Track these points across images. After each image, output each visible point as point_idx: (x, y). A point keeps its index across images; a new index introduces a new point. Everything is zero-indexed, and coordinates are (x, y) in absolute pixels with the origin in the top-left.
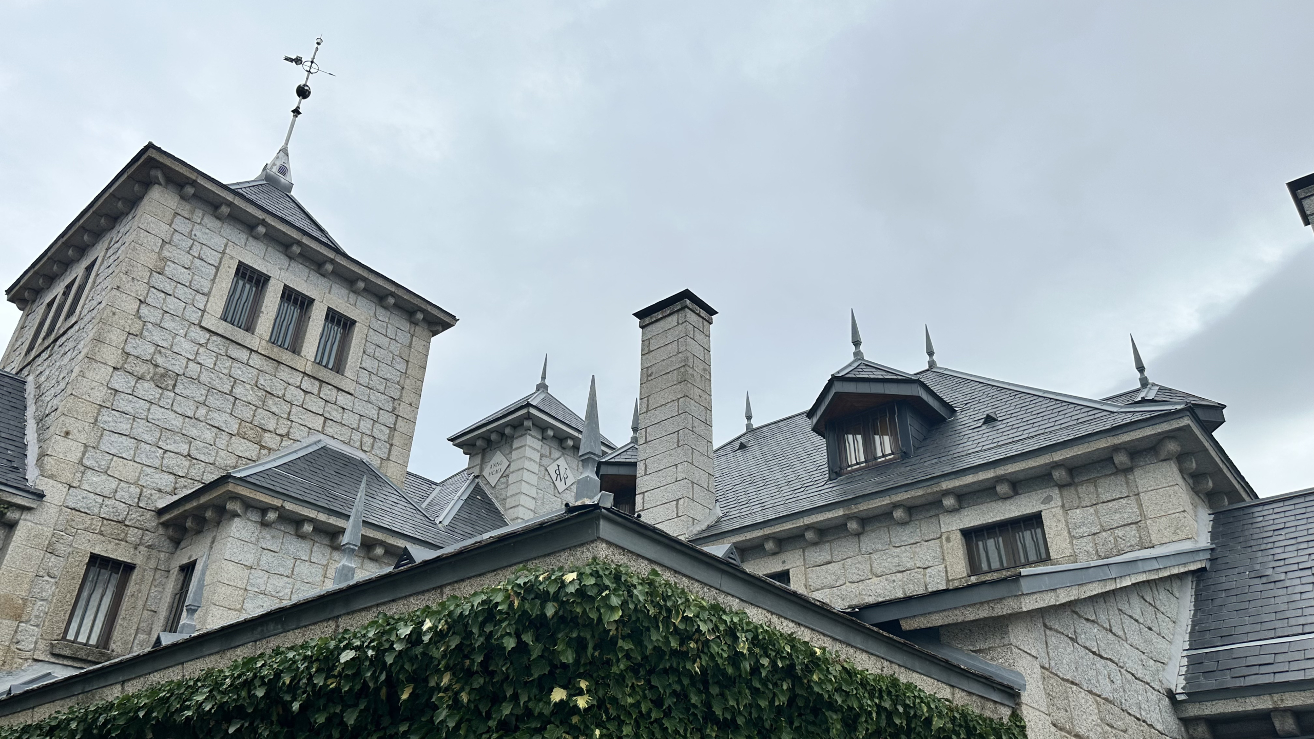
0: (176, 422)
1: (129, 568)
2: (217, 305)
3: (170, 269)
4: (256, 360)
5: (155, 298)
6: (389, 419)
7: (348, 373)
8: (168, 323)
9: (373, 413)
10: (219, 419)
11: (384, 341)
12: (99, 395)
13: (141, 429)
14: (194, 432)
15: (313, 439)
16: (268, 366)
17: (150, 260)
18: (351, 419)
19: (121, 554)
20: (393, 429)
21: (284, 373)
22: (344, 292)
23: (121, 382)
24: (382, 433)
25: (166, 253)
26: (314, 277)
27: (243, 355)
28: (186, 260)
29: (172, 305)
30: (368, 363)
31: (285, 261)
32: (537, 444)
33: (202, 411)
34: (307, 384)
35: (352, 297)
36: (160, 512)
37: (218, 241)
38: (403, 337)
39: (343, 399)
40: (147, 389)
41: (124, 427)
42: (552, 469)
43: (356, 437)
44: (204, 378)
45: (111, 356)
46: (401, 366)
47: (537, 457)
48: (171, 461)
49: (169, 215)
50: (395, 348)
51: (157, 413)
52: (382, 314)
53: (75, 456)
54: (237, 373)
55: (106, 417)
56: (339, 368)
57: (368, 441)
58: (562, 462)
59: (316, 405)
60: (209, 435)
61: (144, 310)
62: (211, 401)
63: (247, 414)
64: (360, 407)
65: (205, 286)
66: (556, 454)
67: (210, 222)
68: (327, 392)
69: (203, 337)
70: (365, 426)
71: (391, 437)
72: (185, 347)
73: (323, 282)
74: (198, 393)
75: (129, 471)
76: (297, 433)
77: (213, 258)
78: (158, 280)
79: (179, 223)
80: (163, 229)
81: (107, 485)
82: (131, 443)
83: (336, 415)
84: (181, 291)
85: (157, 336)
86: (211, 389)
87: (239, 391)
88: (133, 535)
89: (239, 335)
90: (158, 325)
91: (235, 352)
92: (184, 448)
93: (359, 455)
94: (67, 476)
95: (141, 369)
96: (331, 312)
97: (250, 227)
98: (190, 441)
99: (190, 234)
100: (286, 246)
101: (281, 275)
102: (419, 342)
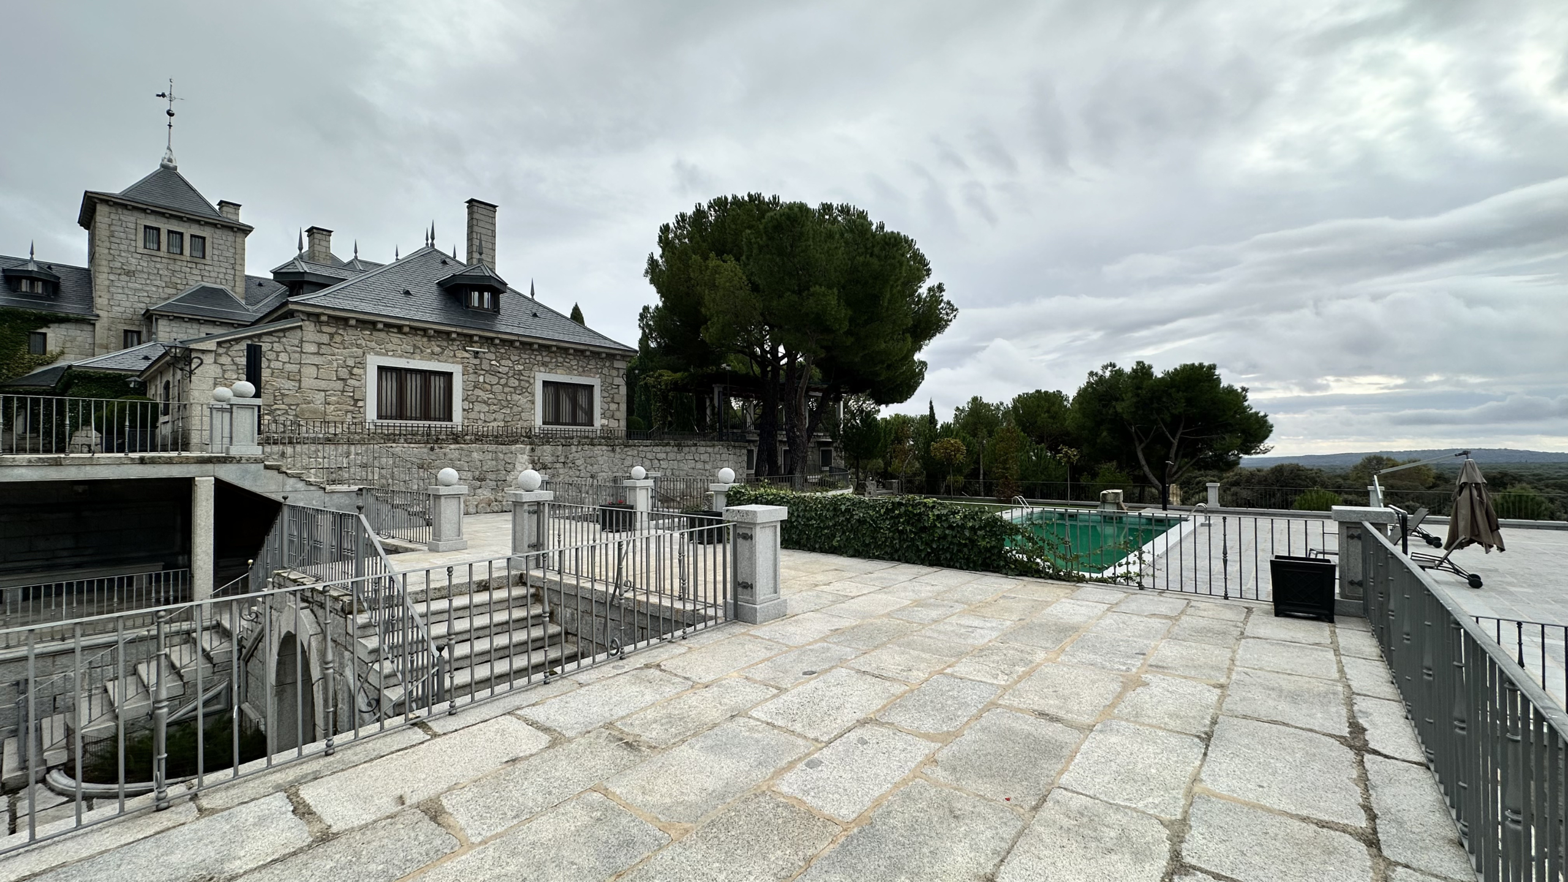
0: (139, 286)
1: (139, 332)
2: (140, 244)
3: (117, 234)
4: (164, 260)
5: (114, 246)
6: (232, 272)
7: (207, 258)
8: (123, 254)
9: (223, 271)
10: (158, 283)
11: (221, 242)
12: (107, 283)
13: (126, 291)
14: (148, 289)
15: (199, 284)
16: (171, 262)
17: (107, 233)
18: (214, 275)
19: (134, 329)
20: (235, 275)
21: (179, 263)
22: (197, 226)
23: (112, 277)
24: (229, 277)
25: (112, 229)
26: (181, 223)
27: (159, 259)
28: (122, 229)
29: (122, 247)
30: (216, 252)
31: (165, 220)
33: (148, 282)
34: (189, 265)
35: (202, 227)
36: (144, 315)
37: (133, 219)
38: (231, 239)
39: (207, 268)
40: (124, 278)
41: (120, 291)
43: (218, 280)
44: (145, 270)
46: (232, 251)
48: (142, 299)
49: (107, 215)
50: (228, 244)
51: (131, 285)
52: (218, 232)
53: (106, 302)
54: (158, 266)
55: (112, 289)
56: (204, 257)
57: (222, 281)
59: (196, 272)
60: (154, 289)
61: (112, 252)
62: (151, 277)
63: (168, 280)
64: (217, 269)
65: (133, 237)
67: (125, 212)
68: (200, 266)
69: (139, 256)
70: (221, 276)
71: (234, 278)
72: (134, 261)
73: (186, 225)
74: (145, 276)
75: (128, 304)
76: (190, 283)
77: (133, 226)
78: (113, 239)
79: (113, 216)
80: (107, 220)
81: (122, 309)
82: (125, 296)
83: (206, 274)
84: (123, 241)
85: (120, 259)
86: (149, 274)
87: (161, 272)
88: (137, 323)
89: (155, 252)
91: (155, 259)
92: (146, 295)
93: (221, 287)
94: (107, 309)
95: (119, 271)
96: (192, 236)
97: (144, 211)
98: (147, 292)
99: (120, 220)
100: (163, 215)
101: (165, 226)
102: (239, 240)
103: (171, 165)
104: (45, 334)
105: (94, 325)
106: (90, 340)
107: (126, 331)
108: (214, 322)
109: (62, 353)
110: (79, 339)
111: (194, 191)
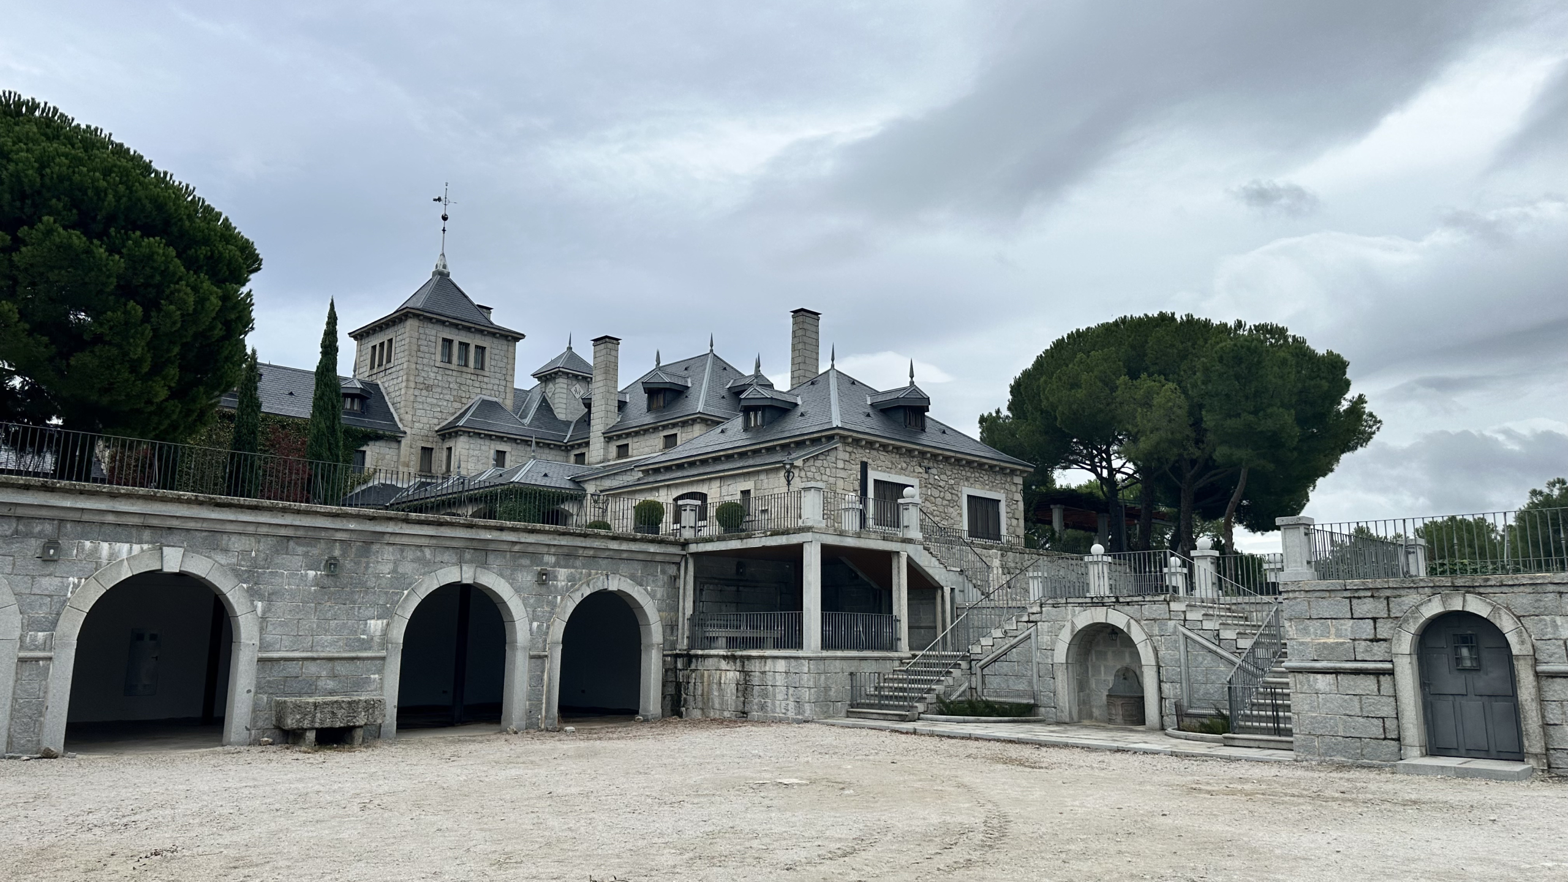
0: (435, 401)
1: (432, 449)
2: (438, 357)
3: (422, 348)
4: (455, 373)
6: (504, 383)
7: (486, 368)
8: (426, 369)
9: (498, 382)
10: (447, 397)
11: (497, 352)
12: (412, 398)
13: (426, 406)
14: (441, 404)
15: (478, 397)
16: (459, 374)
17: (415, 348)
18: (490, 386)
19: (429, 446)
20: (506, 387)
21: (464, 375)
22: (480, 336)
23: (417, 392)
24: (502, 389)
25: (419, 343)
26: (468, 334)
27: (450, 372)
28: (425, 343)
29: (425, 361)
30: (493, 362)
31: (456, 331)
32: (565, 381)
33: (442, 396)
34: (473, 377)
35: (484, 338)
36: (437, 431)
37: (434, 332)
38: (505, 347)
39: (486, 380)
40: (424, 393)
41: (421, 407)
42: (573, 390)
43: (493, 392)
44: (440, 384)
45: (412, 385)
46: (505, 361)
47: (565, 386)
48: (436, 415)
49: (417, 329)
50: (502, 353)
51: (429, 400)
52: (495, 341)
53: (410, 419)
54: (449, 380)
55: (415, 405)
56: (482, 368)
57: (497, 393)
58: (577, 386)
59: (477, 384)
60: (445, 404)
62: (443, 391)
63: (455, 393)
64: (492, 381)
65: (434, 350)
66: (574, 382)
67: (431, 326)
68: (480, 378)
69: (436, 370)
70: (495, 387)
71: (506, 390)
72: (432, 375)
73: (471, 335)
74: (439, 390)
75: (425, 420)
76: (472, 397)
77: (433, 339)
79: (421, 331)
80: (416, 334)
81: (421, 426)
82: (423, 411)
83: (485, 386)
85: (423, 374)
86: (442, 388)
87: (451, 386)
88: (431, 439)
89: (448, 366)
90: (423, 370)
91: (448, 372)
92: (439, 409)
93: (495, 399)
94: (410, 425)
95: (421, 386)
96: (477, 347)
97: (443, 323)
98: (440, 406)
99: (425, 334)
100: (456, 326)
101: (457, 337)
102: (511, 349)
103: (445, 271)
104: (365, 452)
105: (399, 442)
106: (395, 458)
107: (422, 448)
108: (502, 438)
109: (375, 471)
110: (388, 457)
111: (466, 297)
